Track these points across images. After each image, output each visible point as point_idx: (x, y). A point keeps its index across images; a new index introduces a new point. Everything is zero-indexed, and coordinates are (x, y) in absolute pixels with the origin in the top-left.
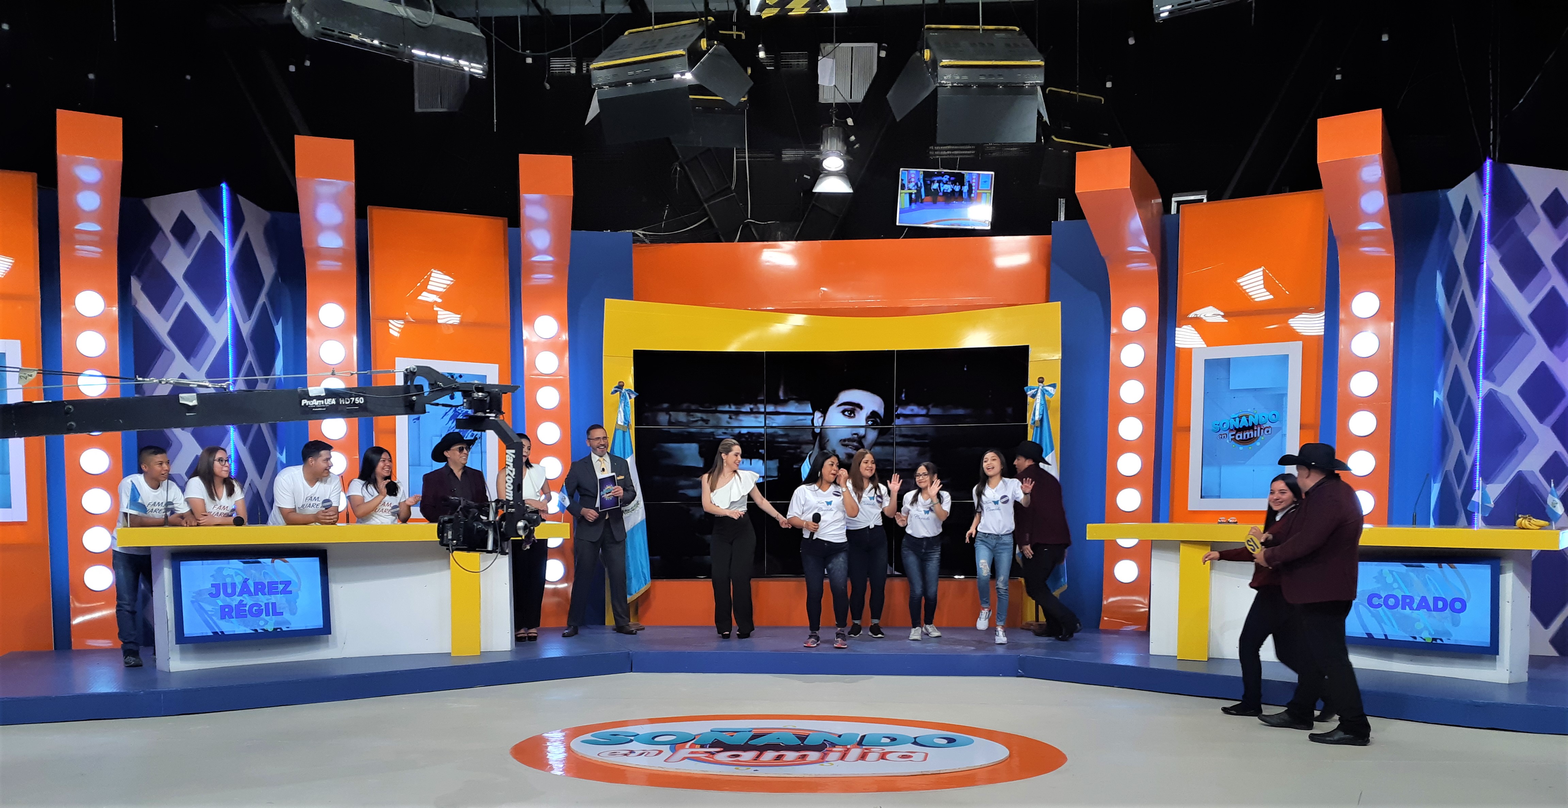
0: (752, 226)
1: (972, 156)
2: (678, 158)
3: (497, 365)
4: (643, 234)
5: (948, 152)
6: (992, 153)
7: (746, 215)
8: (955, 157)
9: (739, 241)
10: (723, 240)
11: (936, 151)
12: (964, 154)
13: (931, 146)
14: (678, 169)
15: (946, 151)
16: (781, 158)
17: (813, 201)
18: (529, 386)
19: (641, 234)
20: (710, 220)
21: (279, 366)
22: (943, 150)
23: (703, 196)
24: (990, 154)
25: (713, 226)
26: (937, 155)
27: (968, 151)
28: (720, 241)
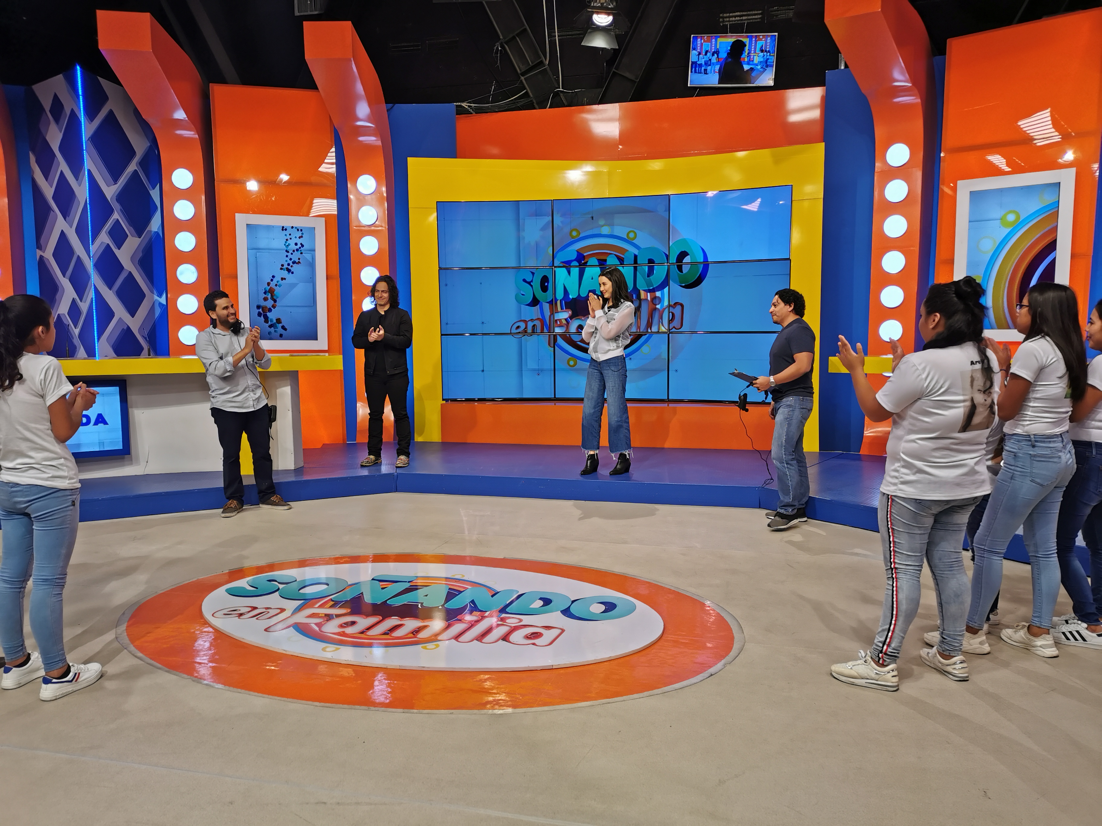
0: (561, 95)
1: (758, 20)
2: (499, 37)
3: (324, 219)
4: (469, 106)
5: (737, 18)
6: (777, 16)
7: (557, 86)
8: (743, 22)
9: (549, 108)
10: (538, 108)
11: (726, 17)
12: (753, 19)
13: (721, 14)
14: (500, 48)
15: (735, 17)
17: (614, 70)
18: (353, 236)
19: (466, 105)
20: (527, 92)
21: (155, 225)
22: (732, 17)
23: (520, 70)
24: (775, 17)
25: (529, 96)
26: (726, 21)
27: (756, 16)
28: (534, 108)
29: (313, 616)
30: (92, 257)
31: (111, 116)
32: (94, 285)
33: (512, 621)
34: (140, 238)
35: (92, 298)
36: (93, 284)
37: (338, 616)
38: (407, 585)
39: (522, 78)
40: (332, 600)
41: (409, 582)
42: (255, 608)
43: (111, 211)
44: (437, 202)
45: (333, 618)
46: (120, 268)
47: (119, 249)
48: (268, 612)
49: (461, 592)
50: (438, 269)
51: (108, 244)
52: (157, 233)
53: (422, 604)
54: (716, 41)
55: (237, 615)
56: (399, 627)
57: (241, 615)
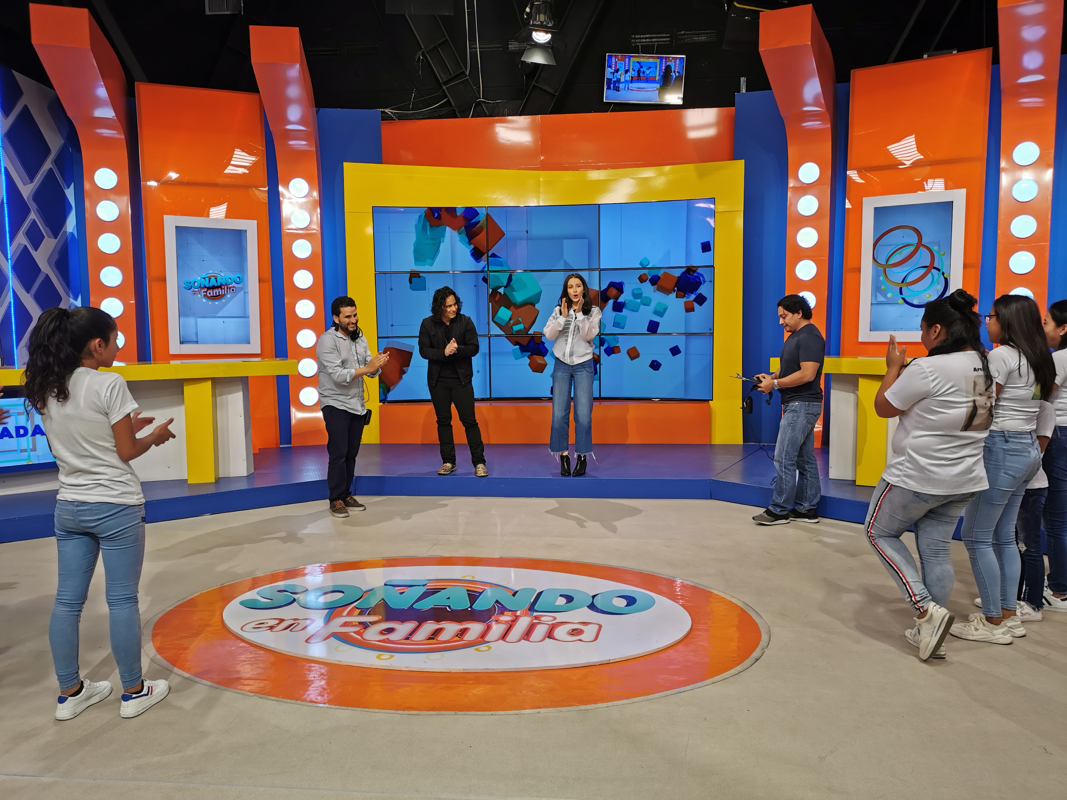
0: (483, 105)
1: (668, 42)
2: (420, 46)
3: (255, 222)
4: (392, 112)
5: (647, 40)
6: (684, 40)
7: (478, 96)
8: (654, 43)
9: (472, 117)
10: (459, 116)
11: (638, 39)
12: (662, 41)
13: (633, 35)
14: (421, 57)
15: (646, 38)
16: (508, 48)
17: (534, 83)
18: (285, 240)
19: (390, 112)
20: (448, 101)
21: (71, 224)
22: (643, 38)
23: (442, 80)
24: (682, 41)
25: (451, 105)
26: (638, 42)
27: (664, 38)
28: (457, 117)
29: (346, 624)
30: (10, 259)
31: (26, 110)
32: (13, 289)
33: (547, 618)
34: (56, 239)
35: (10, 302)
36: (11, 288)
37: (373, 623)
38: (423, 589)
39: (444, 87)
40: (356, 607)
41: (423, 586)
42: (282, 621)
43: (28, 211)
44: (373, 207)
45: (369, 626)
46: (38, 270)
47: (36, 251)
48: (299, 624)
49: (481, 593)
50: (374, 272)
51: (25, 245)
52: (72, 234)
53: (449, 607)
54: (629, 60)
55: (268, 628)
56: (440, 631)
57: (271, 628)
